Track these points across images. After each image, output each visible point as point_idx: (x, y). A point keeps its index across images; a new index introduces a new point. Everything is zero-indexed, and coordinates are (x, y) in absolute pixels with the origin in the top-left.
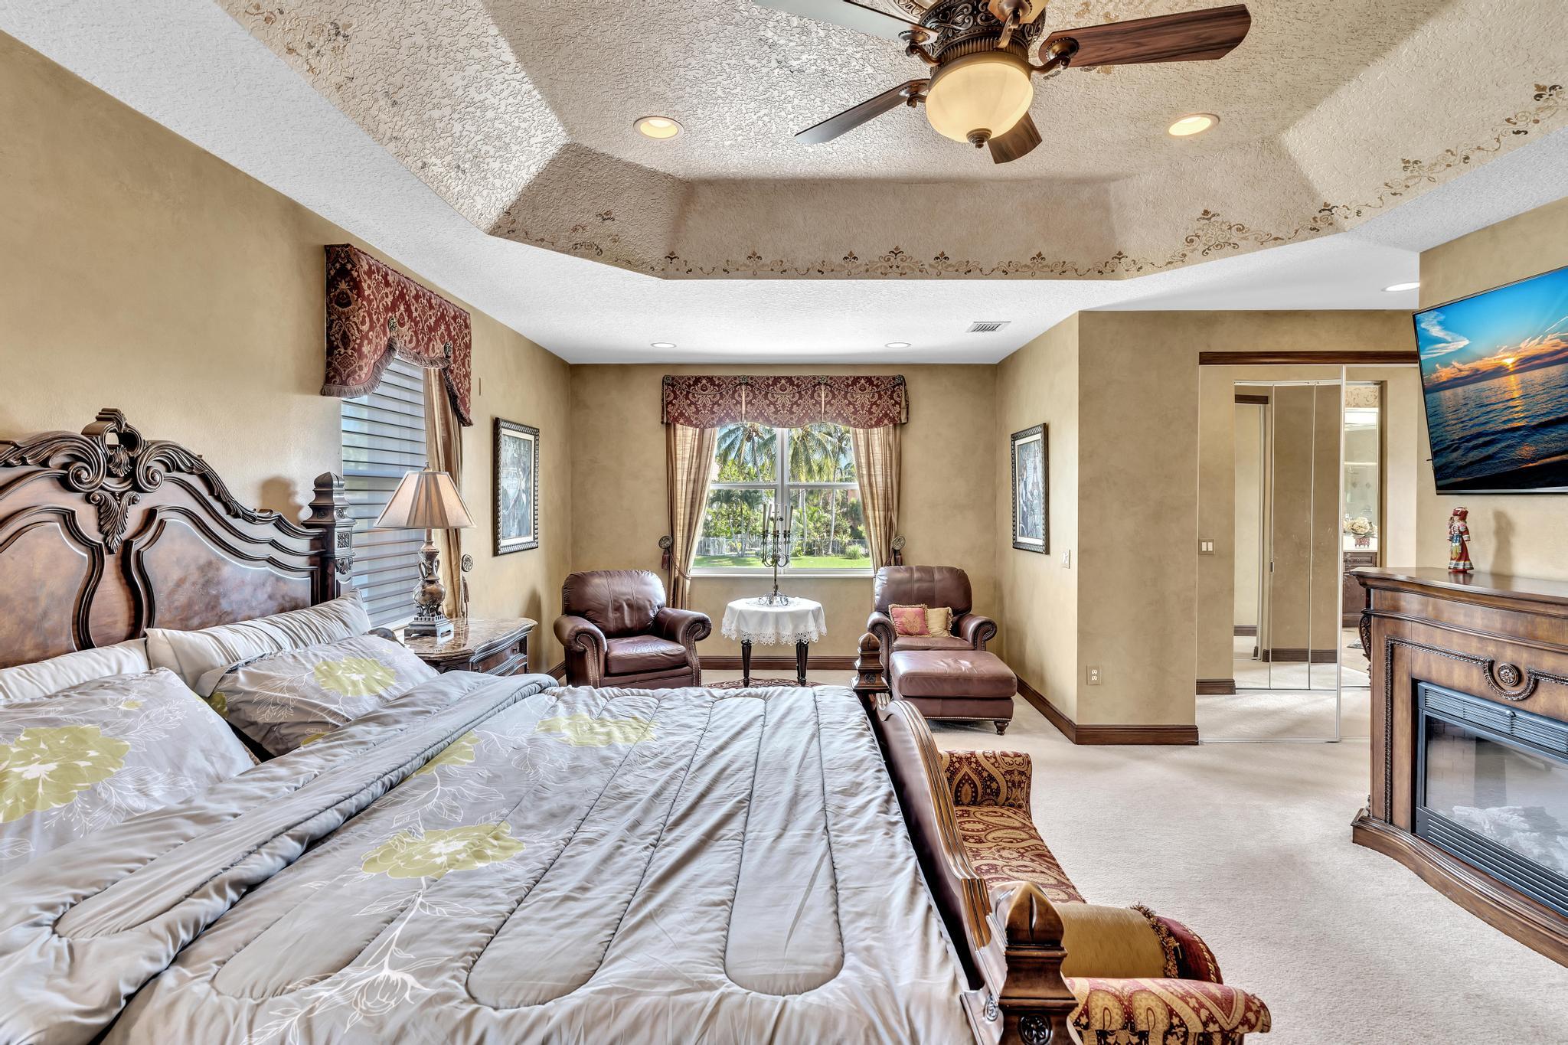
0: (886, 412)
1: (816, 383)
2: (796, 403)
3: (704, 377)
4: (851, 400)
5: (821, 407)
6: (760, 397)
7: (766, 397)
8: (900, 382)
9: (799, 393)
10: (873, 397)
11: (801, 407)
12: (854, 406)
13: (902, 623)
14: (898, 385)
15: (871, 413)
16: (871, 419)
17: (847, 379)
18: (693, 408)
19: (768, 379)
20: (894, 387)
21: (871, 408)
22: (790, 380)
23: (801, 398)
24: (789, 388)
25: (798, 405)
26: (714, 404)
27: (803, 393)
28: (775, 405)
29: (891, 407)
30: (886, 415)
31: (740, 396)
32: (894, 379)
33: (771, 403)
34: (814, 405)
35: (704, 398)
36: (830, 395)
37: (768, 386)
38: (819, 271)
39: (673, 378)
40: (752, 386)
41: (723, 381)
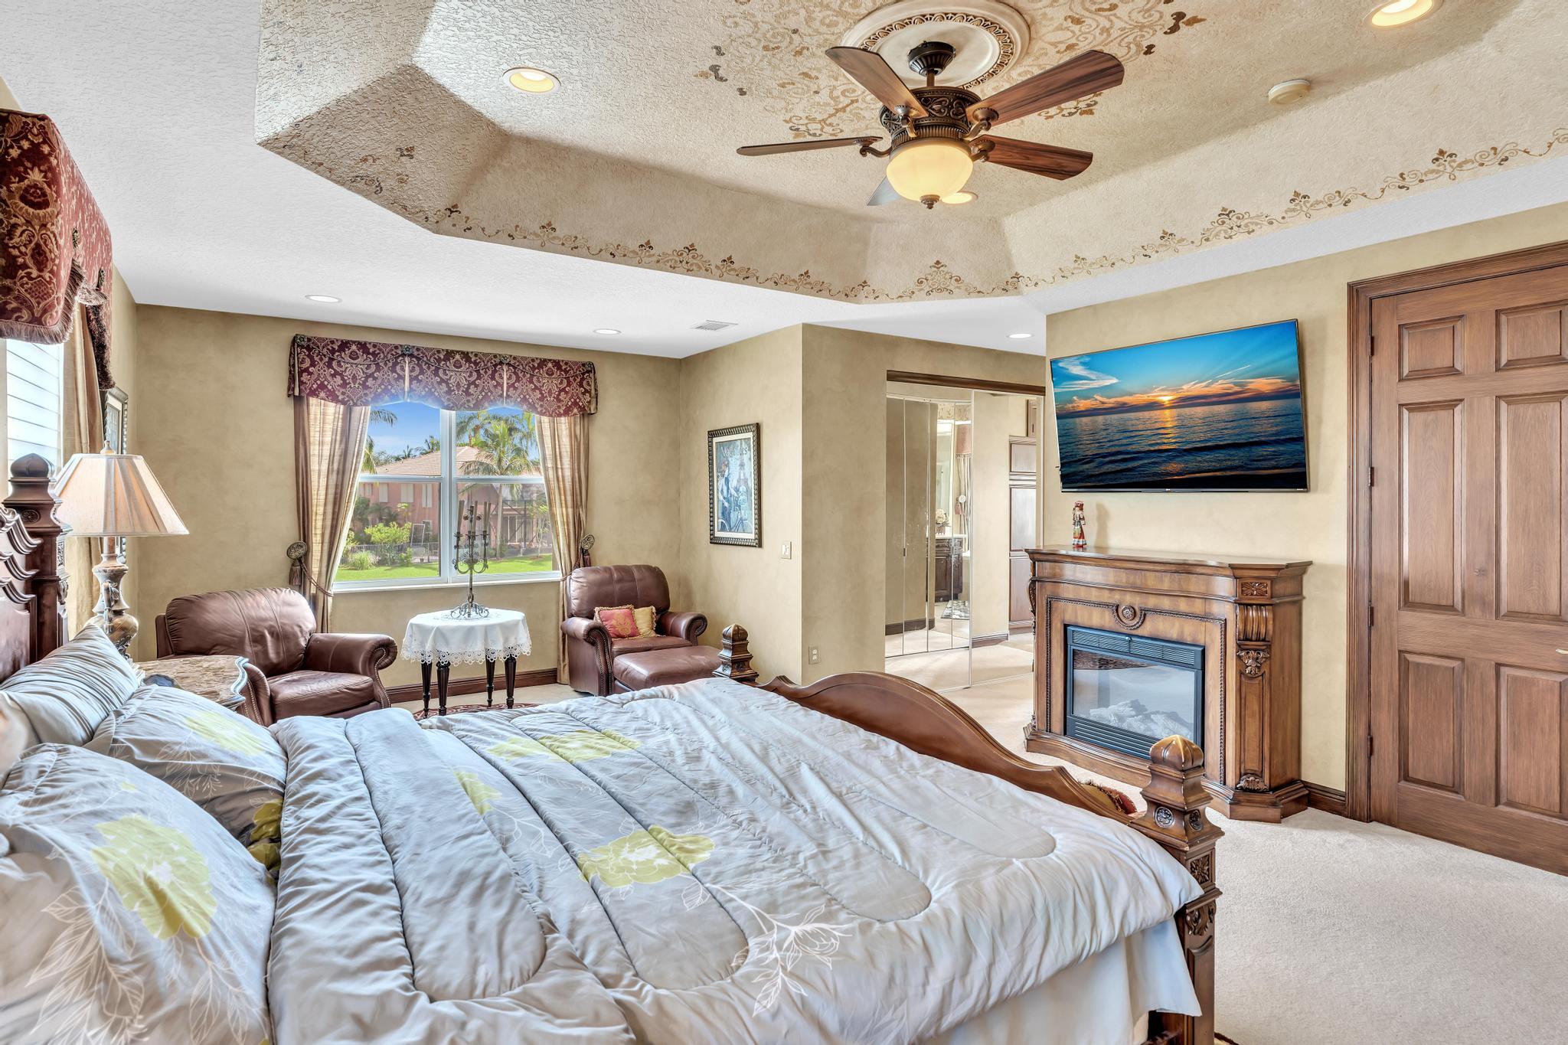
0: (575, 400)
1: (498, 362)
2: (474, 383)
3: (354, 342)
4: (538, 385)
5: (503, 390)
6: (429, 373)
7: (436, 374)
8: (588, 369)
9: (478, 371)
10: (561, 383)
11: (480, 389)
12: (541, 391)
13: (612, 626)
14: (588, 372)
15: (559, 400)
16: (559, 407)
17: (533, 360)
18: (338, 380)
19: (439, 352)
20: (583, 374)
21: (559, 395)
22: (466, 356)
23: (479, 377)
24: (465, 366)
25: (477, 386)
26: (367, 377)
27: (482, 372)
28: (447, 384)
29: (581, 396)
30: (575, 404)
31: (403, 369)
32: (584, 365)
33: (442, 381)
34: (495, 387)
35: (354, 368)
36: (514, 377)
37: (439, 360)
38: (611, 254)
39: (309, 340)
40: (418, 359)
41: (380, 349)
